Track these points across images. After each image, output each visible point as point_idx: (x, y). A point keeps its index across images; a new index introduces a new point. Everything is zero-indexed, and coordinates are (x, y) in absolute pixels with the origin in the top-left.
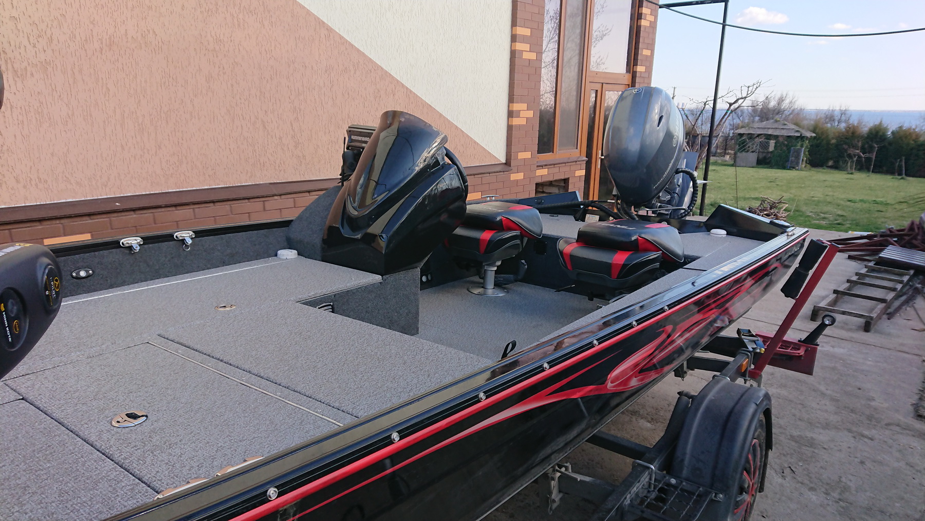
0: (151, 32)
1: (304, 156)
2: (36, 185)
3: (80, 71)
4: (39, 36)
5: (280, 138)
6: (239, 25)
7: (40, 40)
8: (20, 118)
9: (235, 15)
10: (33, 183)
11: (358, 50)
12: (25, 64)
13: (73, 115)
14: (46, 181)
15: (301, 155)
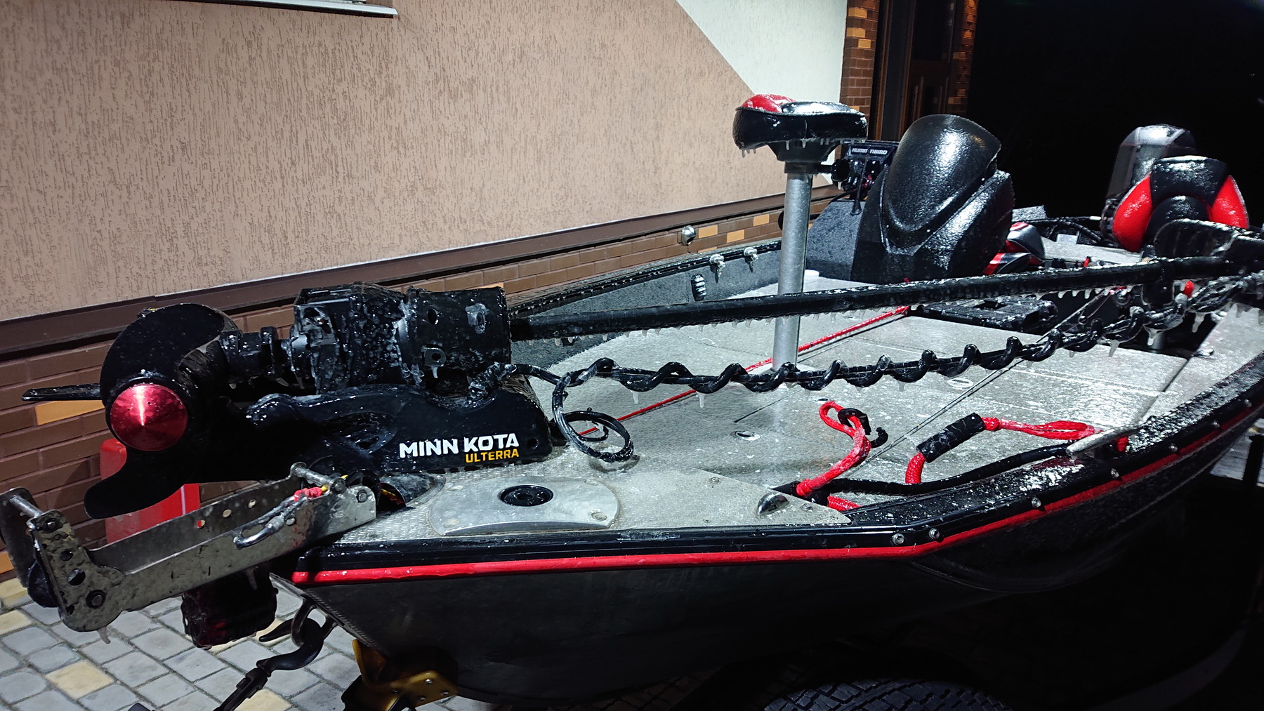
0: (553, 38)
1: (661, 184)
2: (458, 226)
3: (497, 89)
4: (470, 49)
5: (644, 163)
6: (620, 24)
7: (470, 52)
8: (450, 148)
9: (618, 13)
10: (456, 223)
11: (714, 48)
12: (457, 82)
14: (465, 222)
15: (658, 183)
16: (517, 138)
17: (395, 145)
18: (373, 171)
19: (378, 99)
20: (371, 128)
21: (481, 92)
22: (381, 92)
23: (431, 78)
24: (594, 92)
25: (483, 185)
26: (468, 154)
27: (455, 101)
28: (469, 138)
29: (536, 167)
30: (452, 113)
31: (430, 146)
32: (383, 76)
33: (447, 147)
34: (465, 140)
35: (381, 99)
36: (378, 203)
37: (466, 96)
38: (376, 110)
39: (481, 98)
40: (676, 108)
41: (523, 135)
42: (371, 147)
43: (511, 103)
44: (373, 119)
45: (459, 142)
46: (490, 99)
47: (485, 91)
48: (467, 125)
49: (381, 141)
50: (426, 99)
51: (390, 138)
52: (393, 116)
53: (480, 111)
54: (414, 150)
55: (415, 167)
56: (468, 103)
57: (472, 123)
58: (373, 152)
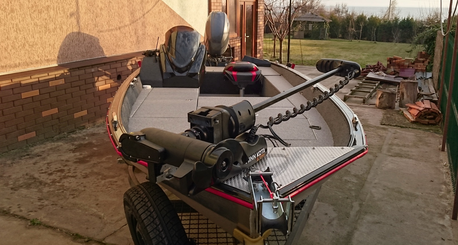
1: (133, 41)
3: (59, 9)
5: (125, 34)
8: (40, 30)
12: (42, 7)
13: (56, 28)
14: (47, 57)
15: (132, 41)
16: (69, 26)
17: (15, 30)
18: (6, 40)
19: (7, 14)
20: (5, 24)
21: (52, 10)
22: (9, 11)
23: (30, 6)
24: (101, 9)
25: (55, 43)
26: (47, 33)
27: (41, 14)
28: (47, 26)
29: (78, 36)
30: (40, 18)
31: (31, 30)
32: (9, 6)
33: (38, 30)
34: (46, 28)
35: (9, 14)
36: (9, 51)
37: (45, 12)
38: (7, 18)
39: (52, 12)
40: (138, 14)
41: (71, 25)
42: (5, 31)
43: (65, 14)
44: (6, 21)
45: (43, 28)
46: (56, 13)
47: (54, 10)
48: (47, 22)
49: (10, 29)
50: (28, 13)
51: (13, 28)
52: (14, 20)
53: (52, 17)
54: (24, 32)
55: (24, 38)
56: (46, 14)
57: (49, 21)
58: (6, 33)
